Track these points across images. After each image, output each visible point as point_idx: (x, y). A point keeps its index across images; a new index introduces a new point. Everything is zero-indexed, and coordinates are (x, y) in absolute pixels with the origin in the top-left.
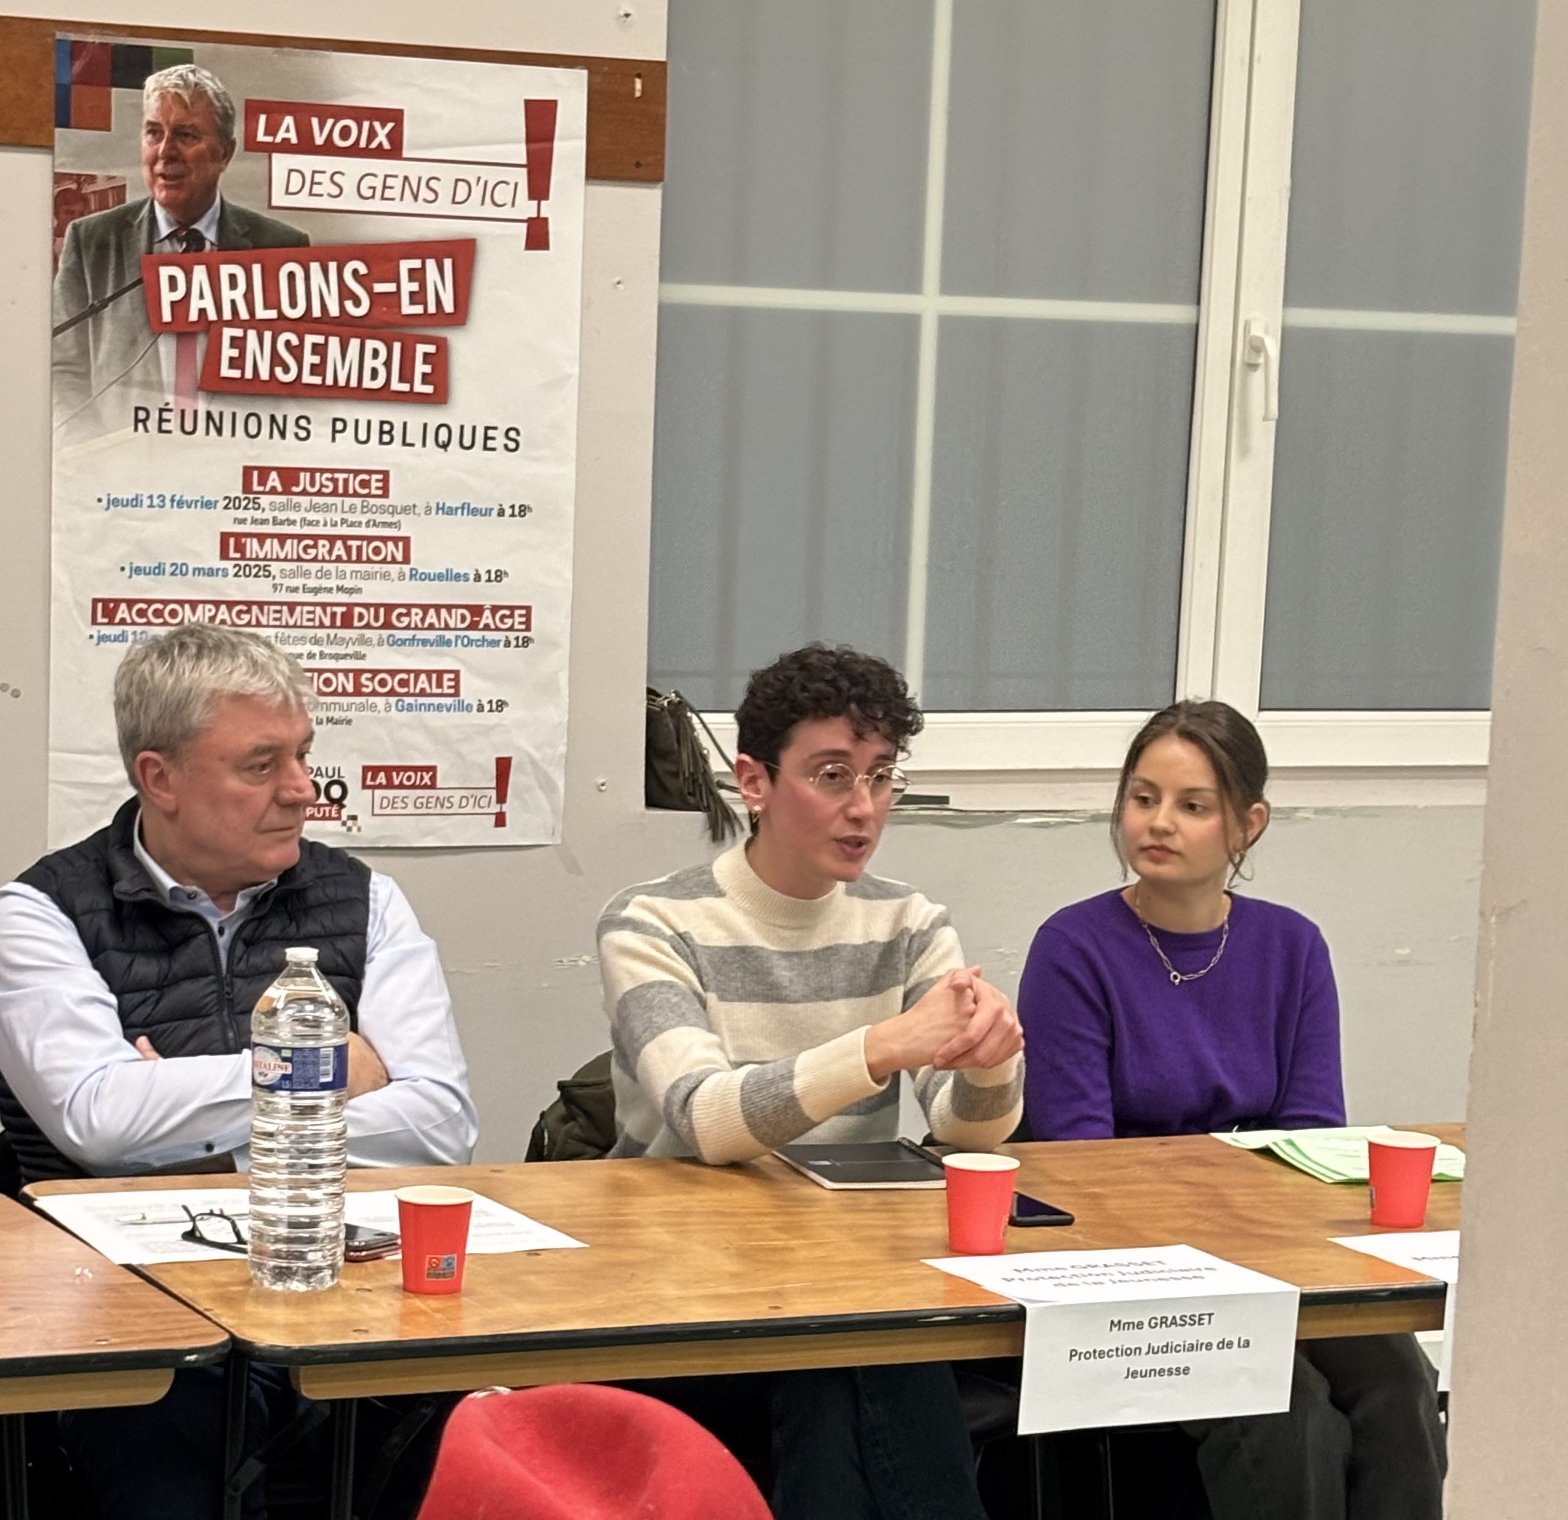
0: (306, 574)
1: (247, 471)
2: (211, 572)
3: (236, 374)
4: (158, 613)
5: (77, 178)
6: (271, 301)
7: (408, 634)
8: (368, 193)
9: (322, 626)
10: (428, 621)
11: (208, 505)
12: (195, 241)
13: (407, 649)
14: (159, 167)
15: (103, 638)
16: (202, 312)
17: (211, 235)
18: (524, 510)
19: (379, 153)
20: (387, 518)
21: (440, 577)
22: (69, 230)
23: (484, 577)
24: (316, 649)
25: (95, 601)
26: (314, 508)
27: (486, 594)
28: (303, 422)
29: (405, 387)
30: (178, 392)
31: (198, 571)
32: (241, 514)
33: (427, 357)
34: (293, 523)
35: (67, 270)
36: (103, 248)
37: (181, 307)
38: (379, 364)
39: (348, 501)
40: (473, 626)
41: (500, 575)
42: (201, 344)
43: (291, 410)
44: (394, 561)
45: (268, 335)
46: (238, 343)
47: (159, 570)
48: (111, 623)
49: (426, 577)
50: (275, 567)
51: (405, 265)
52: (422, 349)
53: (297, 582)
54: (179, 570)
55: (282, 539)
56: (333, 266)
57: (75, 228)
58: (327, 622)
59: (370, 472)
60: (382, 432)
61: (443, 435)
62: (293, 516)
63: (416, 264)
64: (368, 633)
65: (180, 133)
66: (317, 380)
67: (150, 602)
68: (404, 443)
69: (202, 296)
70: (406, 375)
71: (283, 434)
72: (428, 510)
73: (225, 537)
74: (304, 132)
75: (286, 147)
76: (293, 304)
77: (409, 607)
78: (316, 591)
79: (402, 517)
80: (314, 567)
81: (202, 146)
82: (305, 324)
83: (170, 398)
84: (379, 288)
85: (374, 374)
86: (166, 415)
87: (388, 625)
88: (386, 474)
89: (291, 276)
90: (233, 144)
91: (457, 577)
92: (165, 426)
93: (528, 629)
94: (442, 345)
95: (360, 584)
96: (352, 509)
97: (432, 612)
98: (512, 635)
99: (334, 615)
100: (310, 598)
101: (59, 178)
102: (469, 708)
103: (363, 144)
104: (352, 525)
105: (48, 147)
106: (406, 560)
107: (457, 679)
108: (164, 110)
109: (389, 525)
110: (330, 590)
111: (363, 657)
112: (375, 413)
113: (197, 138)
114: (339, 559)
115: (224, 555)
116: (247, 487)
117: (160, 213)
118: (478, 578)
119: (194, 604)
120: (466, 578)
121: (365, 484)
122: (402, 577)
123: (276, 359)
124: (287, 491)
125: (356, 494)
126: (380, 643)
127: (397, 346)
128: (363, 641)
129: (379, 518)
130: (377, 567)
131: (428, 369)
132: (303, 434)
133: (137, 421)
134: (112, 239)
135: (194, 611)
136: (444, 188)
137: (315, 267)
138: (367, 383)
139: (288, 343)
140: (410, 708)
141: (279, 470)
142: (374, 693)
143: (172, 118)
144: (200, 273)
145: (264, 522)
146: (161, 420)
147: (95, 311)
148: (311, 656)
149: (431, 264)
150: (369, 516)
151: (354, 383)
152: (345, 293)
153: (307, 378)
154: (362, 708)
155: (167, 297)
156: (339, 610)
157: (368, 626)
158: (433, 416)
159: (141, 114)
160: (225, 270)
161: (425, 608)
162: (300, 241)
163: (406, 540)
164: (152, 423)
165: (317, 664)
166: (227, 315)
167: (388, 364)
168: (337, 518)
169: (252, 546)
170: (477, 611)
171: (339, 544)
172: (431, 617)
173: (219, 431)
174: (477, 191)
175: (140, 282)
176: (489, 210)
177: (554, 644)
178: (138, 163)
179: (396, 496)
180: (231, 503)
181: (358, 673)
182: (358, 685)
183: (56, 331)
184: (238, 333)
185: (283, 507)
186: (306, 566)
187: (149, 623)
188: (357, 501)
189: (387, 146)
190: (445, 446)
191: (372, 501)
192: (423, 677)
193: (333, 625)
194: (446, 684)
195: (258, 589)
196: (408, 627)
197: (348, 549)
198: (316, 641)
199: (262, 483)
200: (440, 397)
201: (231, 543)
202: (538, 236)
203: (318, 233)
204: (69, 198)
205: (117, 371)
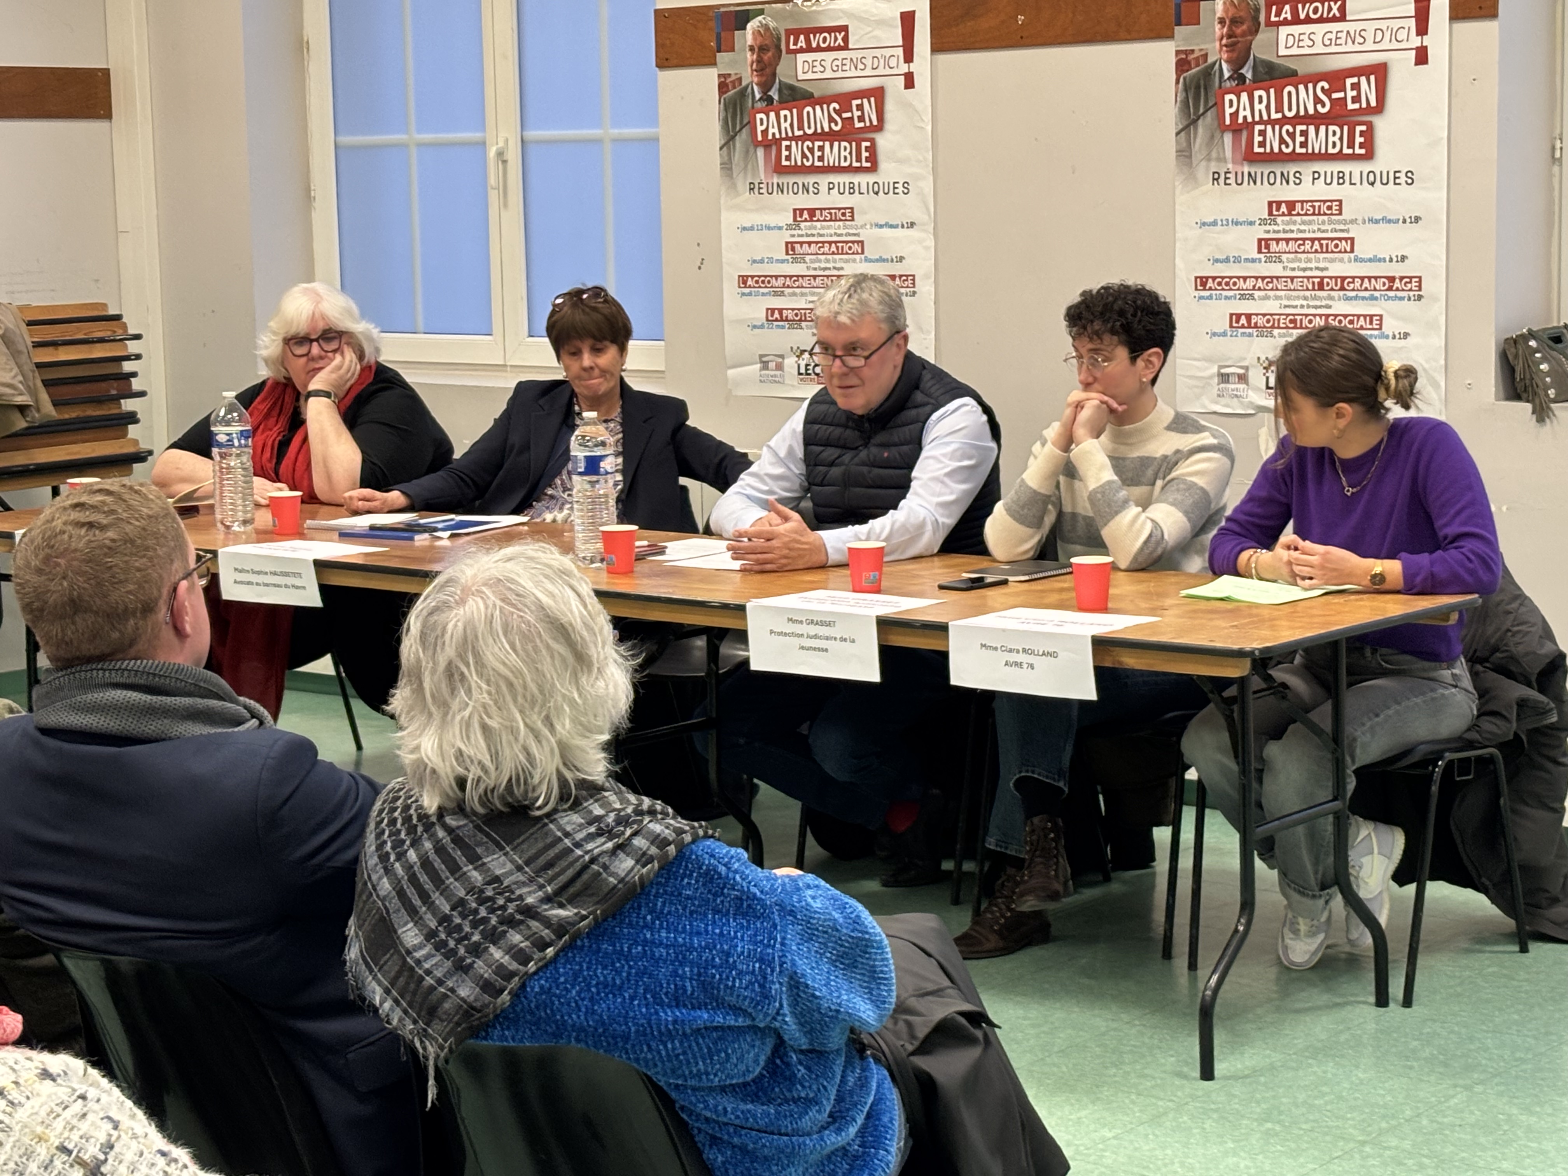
0: (1300, 260)
1: (1270, 204)
2: (1253, 261)
4: (1227, 284)
5: (1186, 52)
6: (1279, 109)
7: (1353, 294)
9: (1308, 289)
10: (1364, 286)
11: (1251, 223)
12: (1241, 79)
13: (1354, 302)
14: (1224, 41)
15: (1201, 298)
16: (1245, 117)
17: (1249, 75)
18: (1417, 219)
19: (1334, 19)
20: (1342, 227)
21: (1370, 260)
22: (1181, 80)
23: (1395, 259)
24: (1305, 303)
25: (1196, 278)
26: (1303, 223)
27: (1396, 270)
28: (1297, 175)
29: (1350, 151)
30: (1234, 162)
31: (1247, 260)
32: (1268, 228)
34: (1292, 231)
35: (1181, 101)
36: (1198, 87)
37: (1234, 116)
38: (1336, 139)
39: (1321, 218)
40: (1390, 289)
41: (1403, 258)
42: (1245, 134)
43: (1291, 169)
44: (1346, 252)
45: (1277, 128)
46: (1262, 133)
47: (1227, 260)
48: (1204, 289)
49: (1362, 260)
50: (1284, 257)
51: (1349, 82)
52: (1359, 129)
54: (1237, 260)
56: (1310, 86)
57: (1185, 79)
58: (1310, 287)
59: (1331, 201)
60: (1339, 178)
61: (1371, 178)
62: (1293, 227)
63: (1355, 80)
64: (1333, 293)
65: (1235, 21)
66: (1303, 151)
67: (1223, 278)
68: (1351, 184)
69: (1245, 109)
71: (1288, 182)
72: (1364, 222)
73: (1260, 241)
74: (1295, 12)
75: (1286, 23)
76: (1290, 109)
77: (1353, 278)
78: (1304, 270)
79: (1349, 226)
80: (1303, 256)
81: (1244, 27)
82: (1298, 119)
83: (1230, 166)
84: (1335, 96)
85: (1334, 145)
86: (1228, 175)
87: (1342, 289)
88: (1340, 201)
89: (1290, 93)
90: (1259, 24)
91: (1380, 260)
92: (1228, 181)
93: (1420, 290)
94: (1370, 126)
95: (1327, 265)
96: (1323, 223)
97: (1366, 280)
98: (1411, 293)
99: (1313, 283)
100: (1301, 274)
101: (1178, 52)
102: (1387, 337)
103: (1325, 15)
104: (1324, 231)
105: (1171, 37)
106: (1351, 251)
107: (1381, 320)
108: (1226, 10)
109: (1342, 231)
110: (1311, 269)
111: (1330, 307)
112: (1335, 167)
113: (1242, 23)
114: (1316, 251)
115: (1260, 252)
116: (1270, 213)
117: (1225, 66)
118: (1391, 260)
119: (1245, 278)
120: (1384, 260)
121: (1330, 208)
122: (1348, 260)
123: (1282, 141)
124: (1290, 214)
125: (1325, 214)
126: (1339, 299)
127: (1346, 128)
128: (1331, 298)
129: (1338, 227)
130: (1336, 255)
131: (1362, 140)
132: (1298, 181)
133: (1214, 179)
134: (1202, 82)
135: (1245, 281)
136: (1369, 35)
137: (1301, 87)
138: (1331, 150)
139: (1287, 131)
141: (1286, 202)
143: (1230, 15)
144: (1244, 96)
145: (1278, 232)
146: (1226, 178)
147: (1194, 122)
148: (1302, 306)
149: (1363, 79)
150: (1333, 226)
151: (1323, 151)
152: (1317, 101)
153: (1299, 150)
155: (1228, 111)
156: (1317, 280)
157: (1332, 289)
158: (1365, 167)
159: (1215, 13)
160: (1257, 93)
161: (1362, 278)
162: (1294, 73)
163: (1352, 240)
164: (1221, 181)
165: (1305, 311)
166: (1257, 118)
167: (1341, 139)
168: (1315, 227)
169: (1273, 245)
170: (1392, 279)
171: (1316, 242)
172: (1366, 284)
173: (1255, 183)
174: (1387, 35)
175: (1216, 104)
176: (1396, 45)
177: (1436, 299)
178: (1214, 41)
179: (1347, 215)
180: (1263, 222)
181: (1327, 316)
183: (1178, 134)
184: (1262, 127)
185: (1288, 223)
186: (1299, 255)
187: (1223, 289)
188: (1326, 218)
189: (1338, 15)
190: (1372, 184)
191: (1333, 217)
192: (1362, 318)
193: (1314, 289)
194: (1375, 322)
195: (1276, 269)
196: (1353, 290)
197: (1322, 245)
198: (1305, 298)
199: (1278, 209)
200: (1369, 155)
201: (1263, 244)
202: (1422, 56)
203: (1302, 69)
204: (1182, 65)
205: (1204, 153)
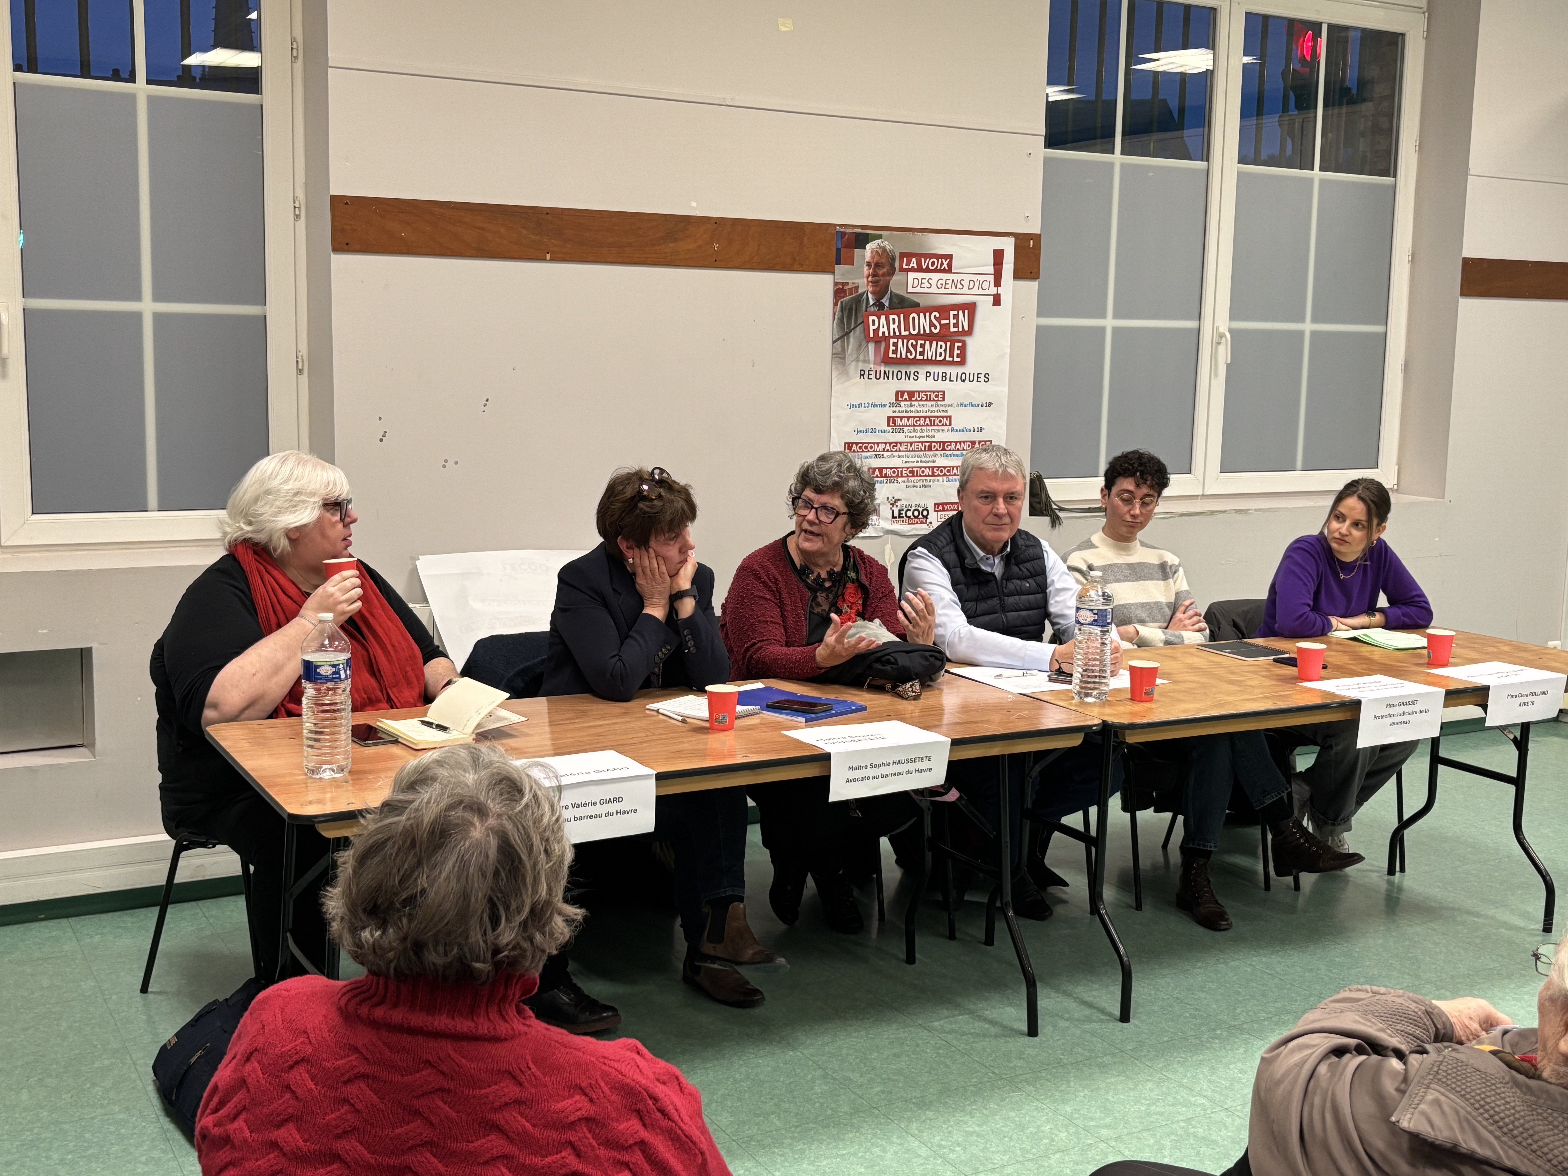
0: (916, 431)
1: (897, 392)
2: (884, 431)
3: (894, 356)
4: (866, 448)
5: (842, 284)
6: (907, 328)
7: (950, 453)
8: (940, 286)
9: (921, 450)
11: (884, 406)
12: (881, 306)
13: (950, 458)
14: (870, 279)
16: (883, 333)
17: (887, 304)
18: (990, 404)
19: (944, 271)
20: (944, 409)
21: (961, 431)
22: (839, 303)
23: (976, 430)
24: (919, 459)
25: (845, 444)
26: (919, 406)
27: (977, 436)
28: (916, 374)
29: (951, 359)
30: (874, 364)
31: (880, 431)
32: (895, 409)
33: (959, 348)
34: (912, 411)
35: (838, 319)
36: (851, 309)
37: (876, 331)
38: (942, 351)
39: (931, 403)
41: (982, 429)
42: (883, 345)
43: (912, 369)
44: (946, 425)
45: (905, 341)
46: (895, 344)
47: (867, 431)
49: (957, 431)
50: (906, 429)
51: (952, 313)
52: (957, 344)
53: (913, 434)
54: (874, 431)
55: (908, 418)
56: (928, 314)
57: (842, 303)
58: (923, 449)
59: (938, 392)
60: (943, 376)
61: (963, 377)
62: (913, 409)
63: (956, 312)
64: (937, 452)
65: (878, 265)
66: (921, 357)
67: (863, 443)
68: (950, 380)
69: (883, 327)
70: (951, 355)
71: (909, 378)
72: (958, 406)
73: (889, 418)
74: (919, 264)
75: (913, 270)
76: (914, 329)
77: (951, 442)
78: (920, 437)
79: (949, 408)
80: (919, 428)
81: (885, 270)
82: (918, 336)
83: (872, 366)
84: (943, 322)
85: (941, 355)
87: (944, 449)
88: (944, 392)
89: (914, 318)
90: (895, 269)
91: (967, 430)
92: (870, 377)
94: (964, 342)
95: (934, 434)
96: (932, 406)
97: (958, 444)
99: (925, 446)
100: (917, 440)
101: (836, 284)
103: (939, 268)
104: (932, 412)
105: (833, 273)
106: (950, 425)
108: (873, 257)
109: (945, 411)
110: (924, 437)
111: (935, 462)
112: (940, 369)
113: (883, 267)
114: (927, 425)
115: (889, 425)
116: (897, 399)
117: (870, 296)
119: (878, 444)
120: (970, 430)
121: (937, 396)
122: (948, 431)
123: (908, 350)
124: (910, 400)
125: (934, 400)
126: (941, 457)
127: (948, 344)
128: (935, 456)
129: (941, 409)
130: (940, 427)
131: (959, 352)
132: (916, 378)
134: (854, 306)
135: (878, 446)
136: (965, 283)
137: (922, 315)
138: (938, 358)
139: (912, 344)
140: (950, 480)
141: (908, 392)
142: (939, 475)
143: (875, 260)
144: (883, 318)
145: (902, 412)
146: (869, 374)
147: (847, 334)
148: (917, 462)
149: (961, 312)
150: (938, 408)
151: (934, 358)
152: (932, 325)
153: (918, 357)
154: (934, 481)
155: (872, 328)
156: (927, 444)
157: (937, 450)
158: (960, 370)
159: (865, 259)
160: (891, 317)
161: (956, 442)
162: (917, 305)
163: (950, 417)
164: (866, 376)
165: (920, 465)
166: (892, 334)
167: (945, 351)
168: (927, 409)
169: (898, 421)
171: (928, 419)
172: (958, 446)
173: (888, 378)
174: (977, 284)
175: (863, 322)
176: (981, 292)
178: (863, 277)
179: (947, 401)
180: (892, 405)
181: (933, 468)
182: (933, 473)
183: (834, 342)
184: (895, 340)
185: (909, 406)
186: (916, 428)
188: (934, 403)
189: (947, 268)
190: (964, 381)
191: (939, 402)
193: (925, 450)
195: (899, 437)
196: (950, 450)
197: (930, 421)
198: (919, 456)
199: (902, 397)
200: (962, 363)
201: (891, 420)
202: (997, 301)
203: (923, 302)
204: (839, 291)
205: (855, 356)
